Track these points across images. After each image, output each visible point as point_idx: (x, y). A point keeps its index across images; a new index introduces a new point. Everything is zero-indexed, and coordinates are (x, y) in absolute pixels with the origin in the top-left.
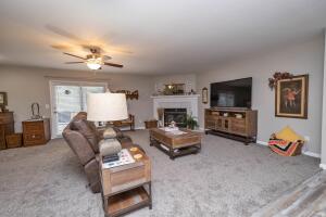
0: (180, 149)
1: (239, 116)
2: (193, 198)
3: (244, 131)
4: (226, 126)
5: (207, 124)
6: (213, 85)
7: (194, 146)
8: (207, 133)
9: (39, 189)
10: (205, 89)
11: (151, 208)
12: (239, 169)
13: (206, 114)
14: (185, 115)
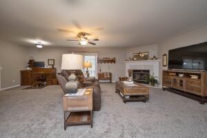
0: (131, 96)
1: (195, 77)
2: (123, 130)
3: (200, 91)
4: (181, 85)
5: (164, 82)
6: (170, 51)
7: (143, 96)
8: (164, 89)
9: (52, 104)
10: (165, 55)
11: (92, 127)
12: (178, 121)
13: (164, 74)
14: (149, 75)
